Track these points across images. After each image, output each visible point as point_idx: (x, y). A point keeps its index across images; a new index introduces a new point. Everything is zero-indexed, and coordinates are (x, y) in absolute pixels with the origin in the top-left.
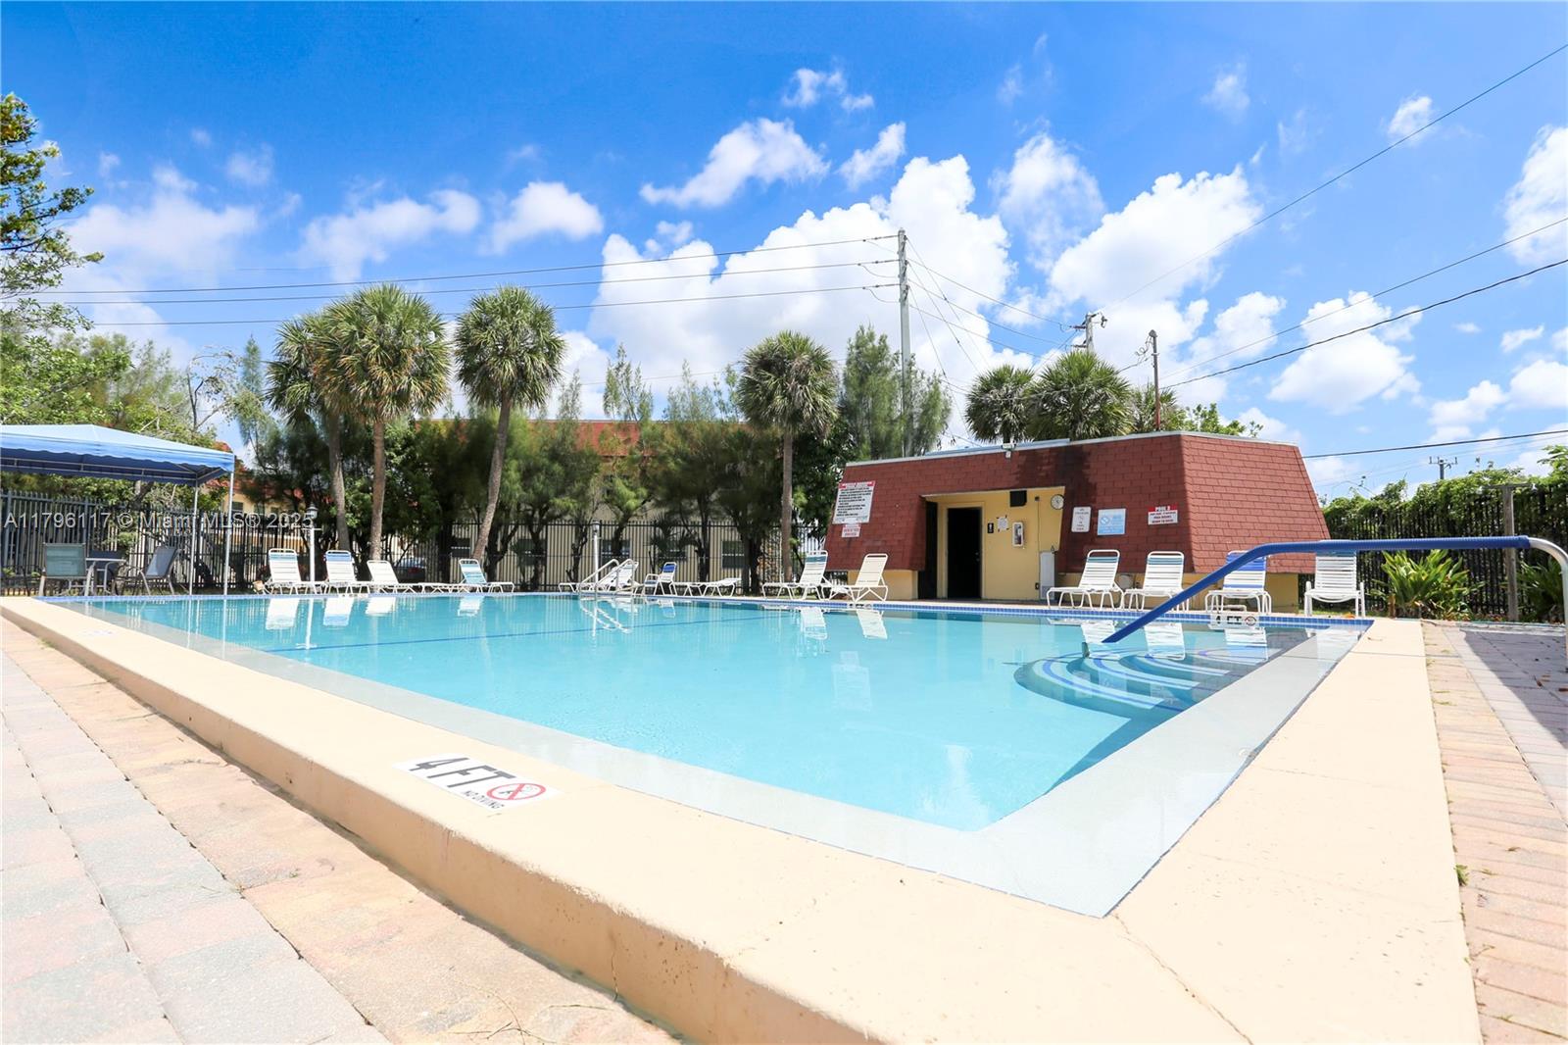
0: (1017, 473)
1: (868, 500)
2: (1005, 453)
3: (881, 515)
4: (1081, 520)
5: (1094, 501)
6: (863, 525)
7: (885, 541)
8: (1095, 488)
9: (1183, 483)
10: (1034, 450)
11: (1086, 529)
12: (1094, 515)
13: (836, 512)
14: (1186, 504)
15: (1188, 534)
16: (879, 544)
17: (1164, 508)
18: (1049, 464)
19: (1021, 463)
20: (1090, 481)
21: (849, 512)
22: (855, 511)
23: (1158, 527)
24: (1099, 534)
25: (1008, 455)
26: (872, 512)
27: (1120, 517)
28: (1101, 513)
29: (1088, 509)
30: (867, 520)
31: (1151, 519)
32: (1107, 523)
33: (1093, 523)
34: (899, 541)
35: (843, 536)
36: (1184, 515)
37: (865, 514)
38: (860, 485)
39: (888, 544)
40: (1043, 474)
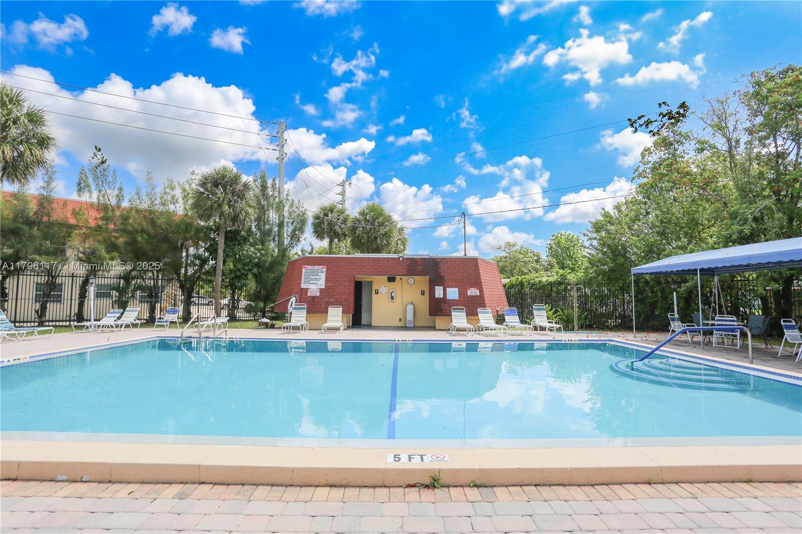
0: (406, 268)
1: (323, 276)
2: (399, 258)
3: (333, 284)
4: (439, 292)
5: (444, 284)
6: (321, 289)
7: (337, 299)
8: (444, 278)
9: (480, 279)
10: (413, 258)
11: (442, 296)
12: (445, 290)
13: (303, 282)
14: (482, 288)
15: (484, 300)
16: (333, 300)
17: (473, 289)
18: (421, 265)
19: (408, 264)
20: (441, 275)
21: (311, 282)
22: (316, 282)
23: (472, 297)
24: (448, 299)
25: (401, 259)
26: (326, 283)
27: (456, 291)
28: (448, 289)
29: (442, 288)
30: (323, 287)
31: (469, 293)
32: (451, 294)
33: (445, 294)
34: (345, 299)
35: (309, 294)
36: (481, 292)
37: (322, 283)
38: (316, 267)
39: (338, 300)
40: (419, 270)
